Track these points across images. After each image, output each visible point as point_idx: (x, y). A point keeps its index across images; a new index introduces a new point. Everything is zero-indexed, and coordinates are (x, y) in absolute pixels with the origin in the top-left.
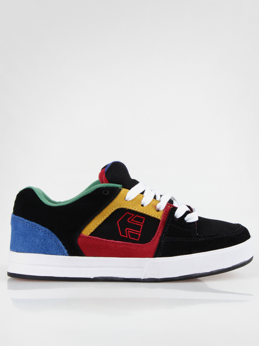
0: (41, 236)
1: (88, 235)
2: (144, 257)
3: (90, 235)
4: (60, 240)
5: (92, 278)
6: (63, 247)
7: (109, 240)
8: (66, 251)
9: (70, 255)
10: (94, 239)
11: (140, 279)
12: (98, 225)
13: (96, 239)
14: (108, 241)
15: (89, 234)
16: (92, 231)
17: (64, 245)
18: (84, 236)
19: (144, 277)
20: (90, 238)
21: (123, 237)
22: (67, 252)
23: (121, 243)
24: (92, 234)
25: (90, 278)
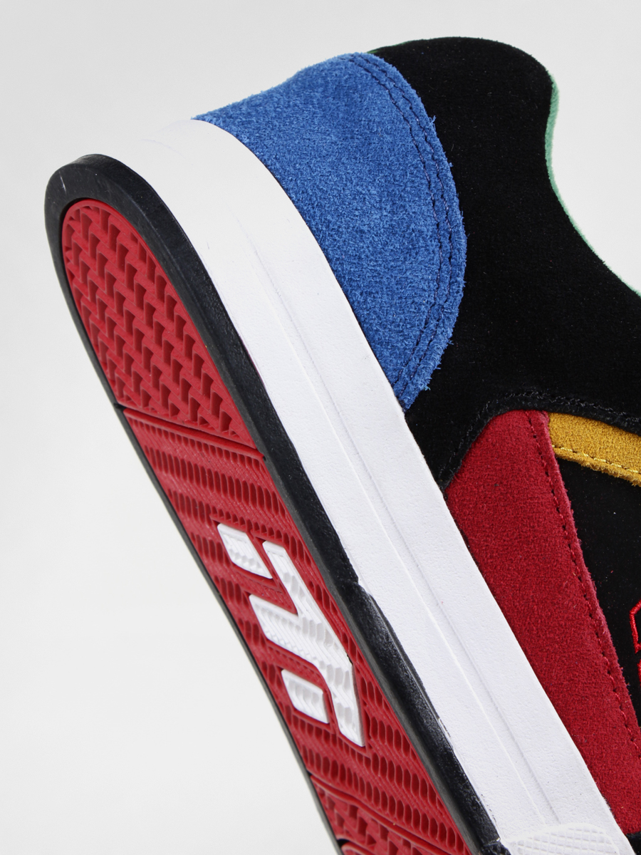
0: (413, 226)
1: (559, 451)
2: (603, 791)
3: (561, 460)
4: (456, 329)
5: (360, 583)
6: (435, 362)
7: (585, 569)
8: (422, 383)
9: (408, 416)
10: (554, 489)
11: (493, 833)
12: (625, 473)
13: (561, 500)
14: (581, 567)
15: (566, 451)
16: (585, 458)
17: (443, 357)
18: (543, 434)
19: (513, 844)
20: (548, 470)
21: (630, 626)
22: (422, 393)
23: (604, 637)
24: (571, 468)
25: (356, 578)
